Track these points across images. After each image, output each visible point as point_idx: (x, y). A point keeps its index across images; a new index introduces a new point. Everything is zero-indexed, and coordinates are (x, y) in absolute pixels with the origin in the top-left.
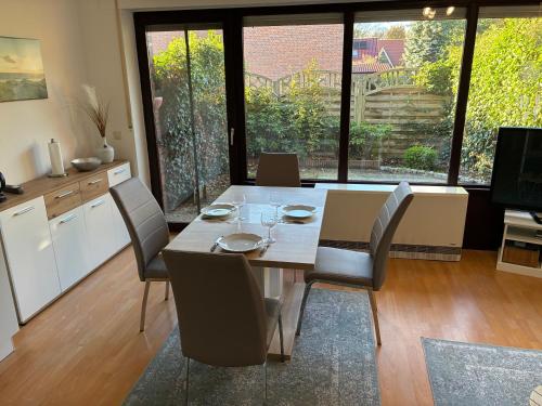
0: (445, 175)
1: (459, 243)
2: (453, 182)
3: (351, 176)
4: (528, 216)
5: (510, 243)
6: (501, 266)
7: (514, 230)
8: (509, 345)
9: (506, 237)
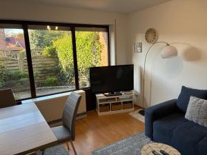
0: (74, 87)
1: (85, 110)
2: (77, 88)
3: (37, 95)
4: (102, 95)
5: (100, 105)
6: (100, 114)
7: (101, 100)
8: (116, 141)
9: (99, 103)
